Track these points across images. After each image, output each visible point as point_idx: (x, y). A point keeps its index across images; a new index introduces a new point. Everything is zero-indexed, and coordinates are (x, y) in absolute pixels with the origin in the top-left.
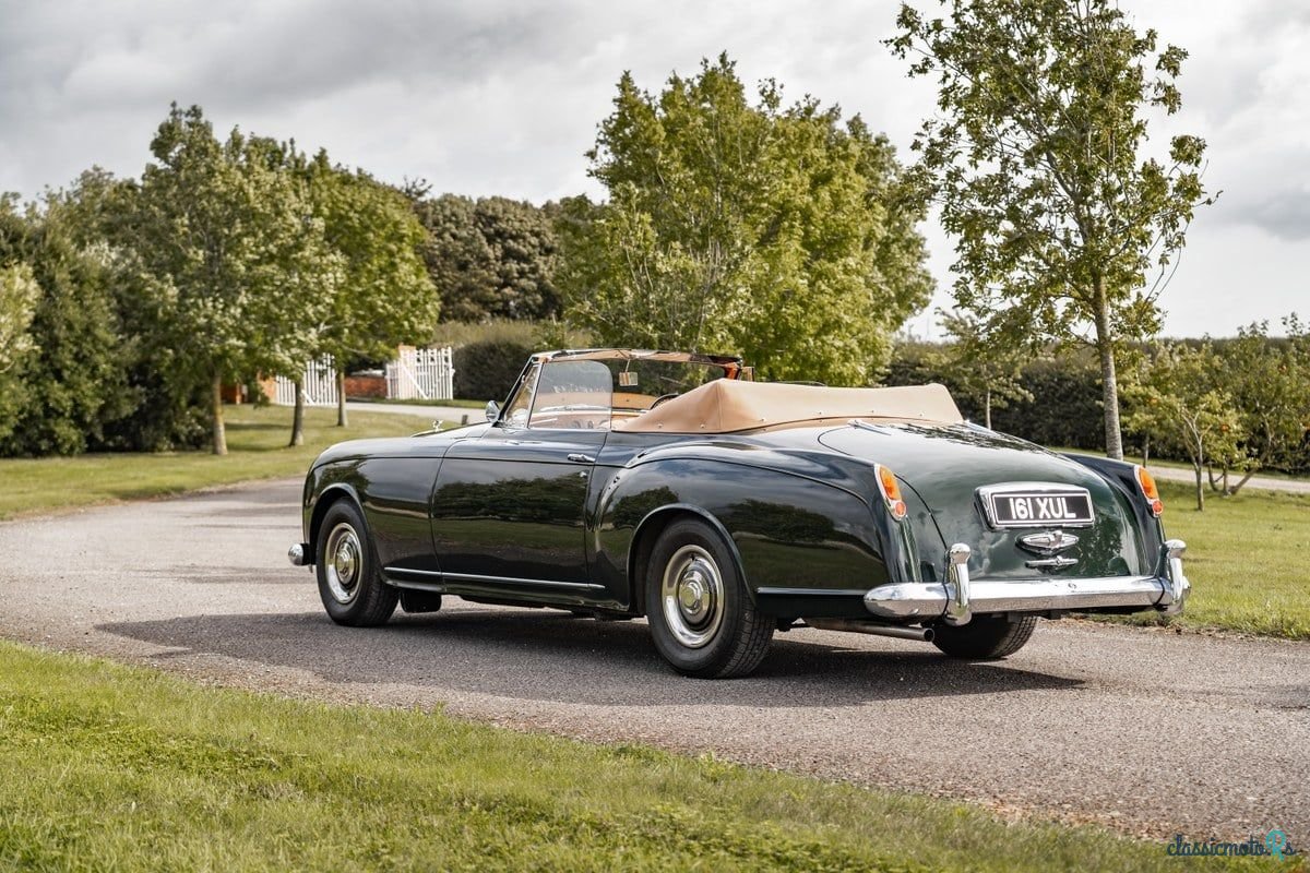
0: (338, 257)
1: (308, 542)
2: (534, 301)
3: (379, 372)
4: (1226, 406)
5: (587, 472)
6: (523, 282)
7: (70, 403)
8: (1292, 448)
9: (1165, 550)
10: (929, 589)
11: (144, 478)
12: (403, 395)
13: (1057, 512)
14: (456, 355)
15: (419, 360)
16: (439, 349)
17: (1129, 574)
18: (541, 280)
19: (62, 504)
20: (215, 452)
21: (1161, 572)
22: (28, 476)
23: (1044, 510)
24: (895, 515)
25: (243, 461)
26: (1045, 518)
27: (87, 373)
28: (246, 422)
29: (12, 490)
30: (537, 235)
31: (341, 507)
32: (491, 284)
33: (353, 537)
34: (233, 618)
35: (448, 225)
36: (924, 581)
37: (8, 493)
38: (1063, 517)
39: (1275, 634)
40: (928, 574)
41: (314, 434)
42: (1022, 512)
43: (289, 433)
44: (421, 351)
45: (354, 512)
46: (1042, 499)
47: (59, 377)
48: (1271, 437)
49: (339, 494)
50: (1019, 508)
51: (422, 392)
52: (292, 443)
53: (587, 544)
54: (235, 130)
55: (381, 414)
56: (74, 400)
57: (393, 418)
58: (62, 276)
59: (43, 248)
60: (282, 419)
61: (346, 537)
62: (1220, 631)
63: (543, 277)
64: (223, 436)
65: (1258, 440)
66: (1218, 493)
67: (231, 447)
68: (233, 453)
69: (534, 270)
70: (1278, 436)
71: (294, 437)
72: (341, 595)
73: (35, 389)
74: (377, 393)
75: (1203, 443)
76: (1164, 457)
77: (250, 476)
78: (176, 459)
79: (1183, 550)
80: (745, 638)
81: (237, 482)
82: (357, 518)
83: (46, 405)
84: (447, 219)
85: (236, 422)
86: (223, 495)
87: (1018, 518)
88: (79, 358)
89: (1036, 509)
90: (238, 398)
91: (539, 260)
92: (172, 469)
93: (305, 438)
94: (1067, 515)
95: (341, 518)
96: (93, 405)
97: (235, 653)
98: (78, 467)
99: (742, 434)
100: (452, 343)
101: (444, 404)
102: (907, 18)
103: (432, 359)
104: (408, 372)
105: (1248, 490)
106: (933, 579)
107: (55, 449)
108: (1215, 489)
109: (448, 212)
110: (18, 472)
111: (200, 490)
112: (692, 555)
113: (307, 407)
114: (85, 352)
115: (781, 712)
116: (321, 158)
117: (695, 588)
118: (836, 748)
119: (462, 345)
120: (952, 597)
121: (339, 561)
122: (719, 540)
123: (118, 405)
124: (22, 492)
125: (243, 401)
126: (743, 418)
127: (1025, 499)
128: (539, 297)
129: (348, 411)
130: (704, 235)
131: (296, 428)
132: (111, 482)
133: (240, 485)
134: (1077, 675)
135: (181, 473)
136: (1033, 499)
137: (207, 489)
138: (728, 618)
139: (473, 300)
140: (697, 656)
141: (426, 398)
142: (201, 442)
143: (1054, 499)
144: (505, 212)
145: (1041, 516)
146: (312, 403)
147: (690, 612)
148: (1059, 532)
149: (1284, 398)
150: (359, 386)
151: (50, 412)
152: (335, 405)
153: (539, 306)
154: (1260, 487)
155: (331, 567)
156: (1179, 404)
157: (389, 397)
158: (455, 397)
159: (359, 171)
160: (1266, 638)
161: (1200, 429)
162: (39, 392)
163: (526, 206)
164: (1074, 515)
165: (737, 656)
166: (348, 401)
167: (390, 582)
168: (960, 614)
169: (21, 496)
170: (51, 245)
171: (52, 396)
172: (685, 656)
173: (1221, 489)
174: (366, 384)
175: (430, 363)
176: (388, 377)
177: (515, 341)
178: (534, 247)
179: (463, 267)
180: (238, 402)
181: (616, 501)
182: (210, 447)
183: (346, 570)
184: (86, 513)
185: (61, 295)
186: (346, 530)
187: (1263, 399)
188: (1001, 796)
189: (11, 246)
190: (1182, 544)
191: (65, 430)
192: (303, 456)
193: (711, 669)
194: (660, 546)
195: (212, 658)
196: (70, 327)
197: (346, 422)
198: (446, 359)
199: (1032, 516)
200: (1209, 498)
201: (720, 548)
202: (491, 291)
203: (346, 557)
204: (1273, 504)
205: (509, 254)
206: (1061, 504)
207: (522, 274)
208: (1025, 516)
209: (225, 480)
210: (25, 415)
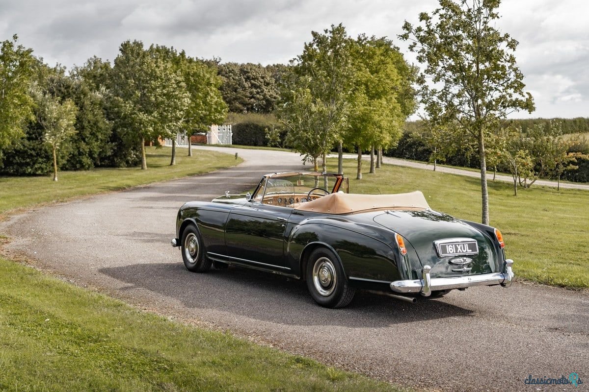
0: (188, 94)
1: (178, 238)
2: (263, 103)
3: (204, 134)
4: (527, 155)
5: (285, 224)
6: (258, 96)
7: (88, 150)
8: (551, 170)
9: (505, 263)
10: (415, 282)
11: (116, 181)
12: (213, 143)
13: (464, 249)
14: (233, 127)
15: (219, 129)
16: (227, 126)
17: (491, 272)
18: (264, 96)
19: (85, 194)
20: (142, 168)
21: (504, 271)
22: (72, 180)
23: (459, 249)
24: (402, 253)
25: (153, 171)
26: (460, 252)
27: (95, 139)
28: (154, 154)
29: (67, 187)
30: (263, 78)
31: (190, 227)
32: (246, 97)
33: (195, 238)
34: (150, 265)
35: (231, 74)
36: (413, 279)
37: (65, 189)
38: (467, 252)
39: (546, 283)
40: (415, 276)
41: (180, 159)
42: (451, 250)
43: (170, 159)
44: (220, 126)
45: (195, 229)
46: (459, 245)
47: (84, 140)
48: (543, 166)
49: (190, 222)
50: (450, 249)
51: (220, 142)
52: (171, 164)
53: (284, 249)
54: (152, 46)
55: (205, 151)
56: (90, 149)
57: (209, 152)
58: (87, 102)
59: (79, 91)
60: (167, 152)
61: (192, 238)
62: (525, 280)
63: (265, 94)
64: (145, 161)
65: (538, 167)
66: (523, 187)
67: (149, 166)
68: (150, 168)
69: (262, 92)
70: (546, 166)
71: (172, 161)
72: (191, 260)
73: (75, 145)
74: (203, 142)
75: (518, 169)
76: (501, 172)
77: (155, 180)
78: (128, 171)
79: (512, 263)
80: (344, 295)
81: (150, 183)
82: (197, 233)
83: (79, 151)
84: (230, 72)
85: (150, 153)
86: (145, 189)
87: (449, 253)
88: (92, 134)
89: (456, 249)
90: (151, 143)
91: (264, 87)
92: (126, 177)
93: (176, 161)
94: (468, 251)
95: (191, 231)
96: (97, 150)
97: (151, 288)
98: (91, 176)
99: (343, 215)
100: (232, 122)
101: (228, 146)
102: (407, 26)
103: (224, 129)
104: (215, 134)
105: (534, 186)
106: (417, 278)
107: (82, 167)
108: (521, 186)
109: (231, 69)
110: (69, 178)
111: (137, 187)
112: (325, 261)
113: (177, 148)
114: (94, 131)
115: (358, 330)
116: (183, 54)
117: (326, 274)
118: (379, 355)
119: (235, 124)
120: (424, 285)
121: (190, 247)
122: (335, 257)
123: (106, 151)
124: (70, 188)
125: (153, 145)
126: (344, 209)
127: (452, 245)
128: (264, 101)
129: (192, 149)
130: (328, 96)
131: (173, 157)
132: (104, 183)
133: (152, 185)
134: (471, 308)
135: (129, 179)
136: (455, 245)
137: (139, 186)
138: (338, 287)
139: (240, 103)
140: (325, 299)
141: (221, 144)
142: (137, 163)
143: (463, 244)
144: (251, 69)
145: (458, 252)
146: (179, 146)
147: (324, 282)
148: (465, 258)
149: (548, 151)
150: (196, 139)
151: (80, 154)
152: (187, 146)
153: (265, 105)
154: (539, 184)
155: (187, 250)
156: (509, 155)
157: (208, 143)
158: (233, 144)
159: (197, 58)
160: (542, 285)
161: (516, 164)
162: (76, 146)
163: (259, 66)
164: (471, 251)
165: (341, 301)
166: (192, 144)
167: (210, 258)
168: (427, 292)
169: (70, 190)
170: (82, 90)
171: (81, 147)
172: (321, 299)
173: (523, 185)
174: (199, 138)
175: (223, 131)
176: (207, 136)
177: (256, 123)
178: (261, 82)
179: (235, 90)
180: (151, 145)
181: (297, 235)
182: (140, 165)
183: (193, 250)
184: (95, 198)
185: (86, 110)
186: (192, 235)
187: (541, 151)
188: (442, 386)
189: (66, 90)
190: (512, 261)
191: (86, 160)
192: (176, 170)
193: (331, 304)
194: (312, 256)
195: (142, 291)
196: (89, 122)
197: (191, 155)
198: (229, 129)
199: (455, 252)
200: (519, 189)
201: (335, 260)
202: (247, 99)
203: (192, 246)
204: (543, 192)
205: (253, 86)
206: (466, 246)
207: (258, 93)
208: (452, 252)
209: (146, 182)
210: (71, 155)
